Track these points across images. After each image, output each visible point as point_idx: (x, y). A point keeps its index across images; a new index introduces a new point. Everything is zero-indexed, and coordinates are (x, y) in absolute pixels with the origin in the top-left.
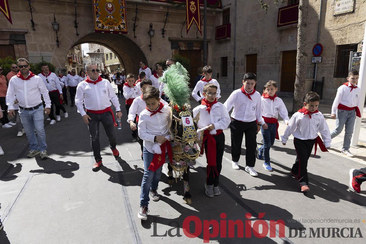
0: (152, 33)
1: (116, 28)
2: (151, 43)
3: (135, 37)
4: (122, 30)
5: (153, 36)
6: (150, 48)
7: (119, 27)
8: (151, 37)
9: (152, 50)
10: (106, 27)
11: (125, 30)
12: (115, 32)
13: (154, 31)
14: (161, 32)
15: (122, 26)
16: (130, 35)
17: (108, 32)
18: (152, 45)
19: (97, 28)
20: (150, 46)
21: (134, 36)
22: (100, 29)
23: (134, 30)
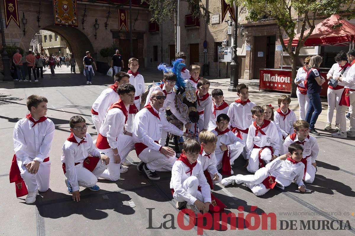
0: (97, 26)
1: (70, 22)
2: (96, 33)
3: (84, 29)
4: (75, 24)
5: (98, 28)
6: (95, 37)
7: (72, 22)
8: (96, 29)
9: (97, 39)
10: (63, 22)
11: (76, 24)
12: (69, 25)
13: (99, 25)
14: (105, 25)
15: (74, 21)
16: (80, 27)
17: (64, 25)
18: (97, 35)
19: (57, 22)
20: (95, 36)
21: (82, 28)
22: (58, 23)
23: (83, 23)
